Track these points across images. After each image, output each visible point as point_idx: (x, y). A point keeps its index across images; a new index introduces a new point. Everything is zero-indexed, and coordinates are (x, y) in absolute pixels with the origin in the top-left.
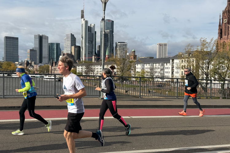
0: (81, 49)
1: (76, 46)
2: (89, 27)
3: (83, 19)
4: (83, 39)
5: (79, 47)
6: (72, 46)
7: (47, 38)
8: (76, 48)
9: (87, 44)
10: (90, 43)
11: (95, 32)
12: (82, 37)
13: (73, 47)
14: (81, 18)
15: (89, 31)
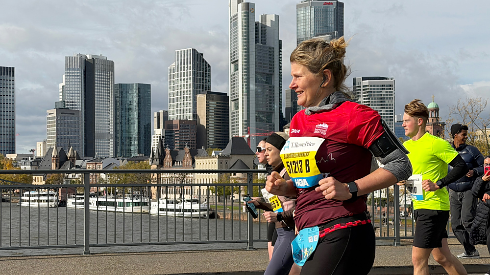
0: (232, 105)
1: (211, 95)
2: (257, 24)
4: (237, 69)
5: (224, 97)
6: (199, 93)
7: (110, 66)
8: (213, 100)
9: (253, 87)
10: (262, 82)
11: (280, 41)
12: (235, 62)
13: (202, 98)
15: (257, 41)
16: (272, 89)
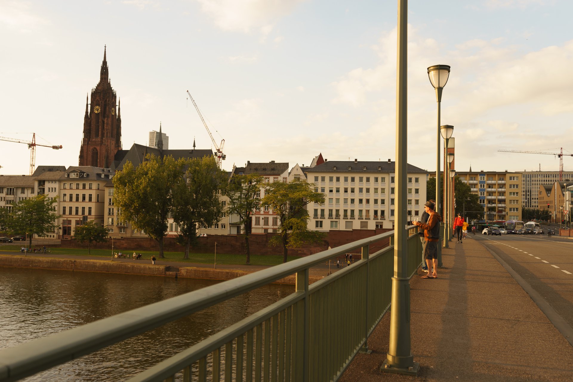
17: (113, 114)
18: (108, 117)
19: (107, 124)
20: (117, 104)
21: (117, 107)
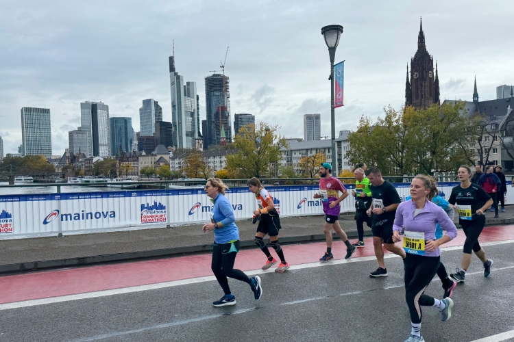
0: (173, 129)
2: (185, 86)
3: (173, 73)
4: (175, 110)
5: (168, 124)
7: (106, 108)
8: (163, 126)
11: (198, 96)
14: (170, 71)
15: (185, 95)
16: (193, 120)
17: (431, 77)
18: (425, 80)
19: (425, 86)
20: (434, 67)
21: (435, 70)
